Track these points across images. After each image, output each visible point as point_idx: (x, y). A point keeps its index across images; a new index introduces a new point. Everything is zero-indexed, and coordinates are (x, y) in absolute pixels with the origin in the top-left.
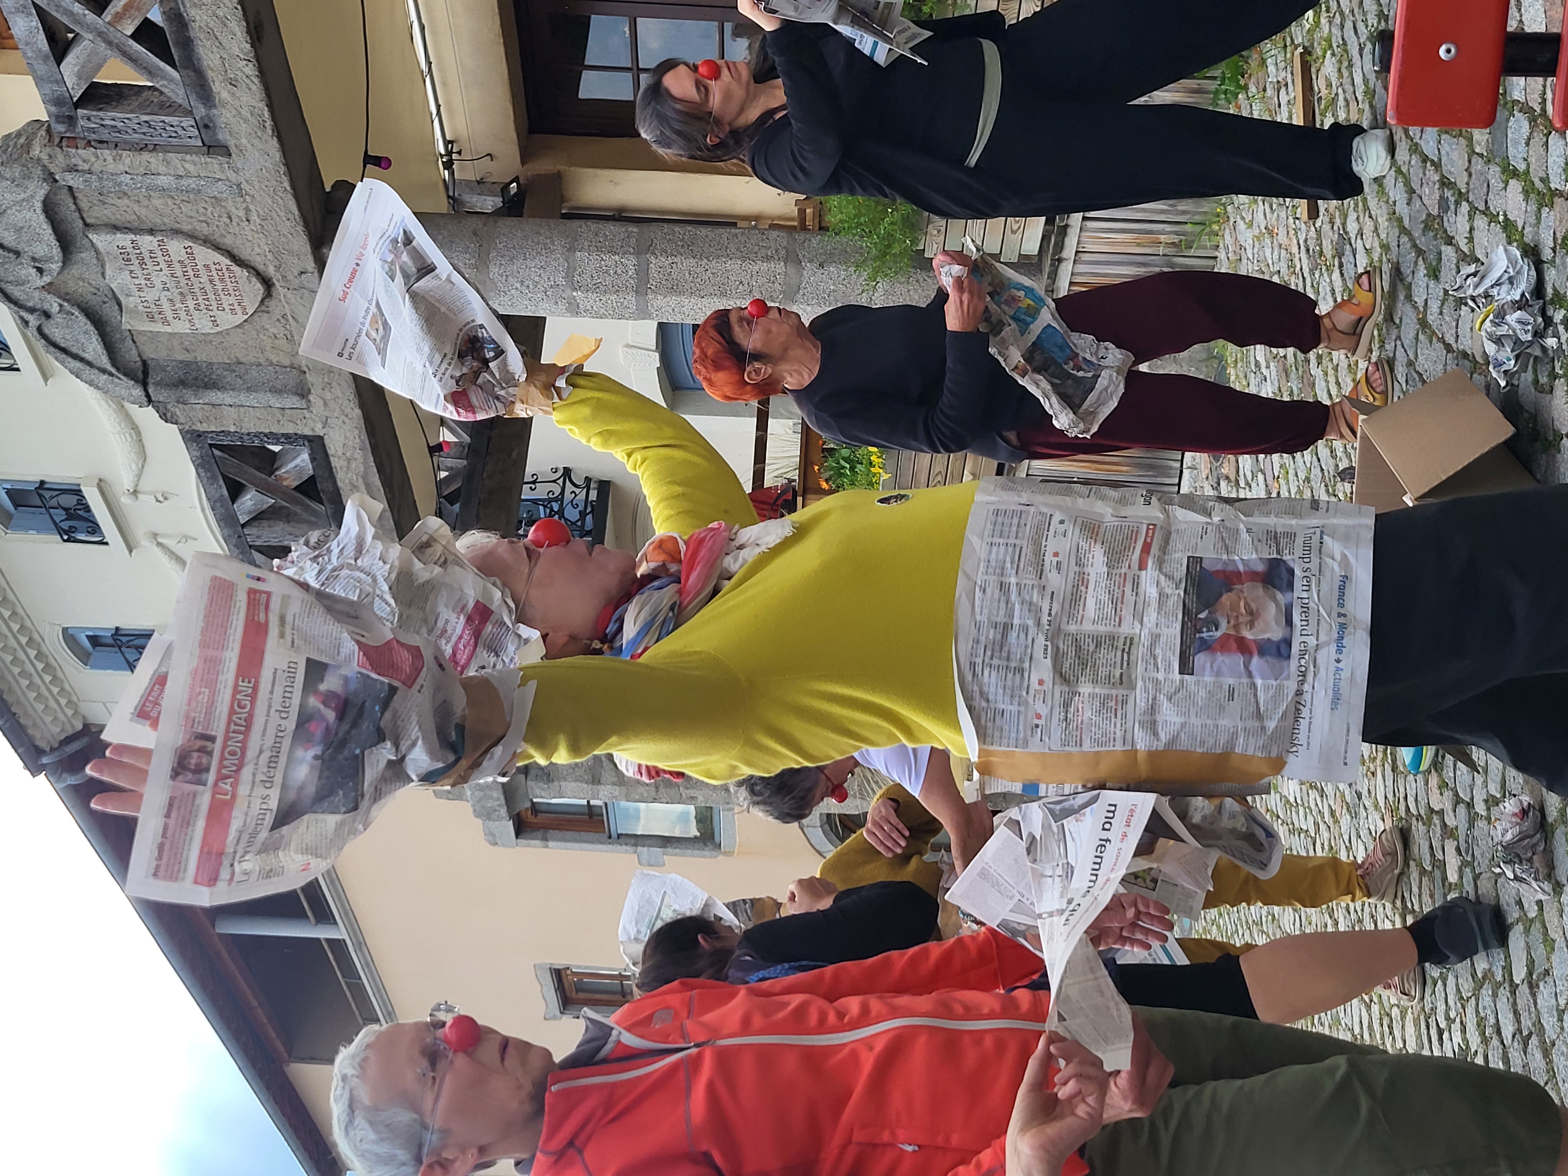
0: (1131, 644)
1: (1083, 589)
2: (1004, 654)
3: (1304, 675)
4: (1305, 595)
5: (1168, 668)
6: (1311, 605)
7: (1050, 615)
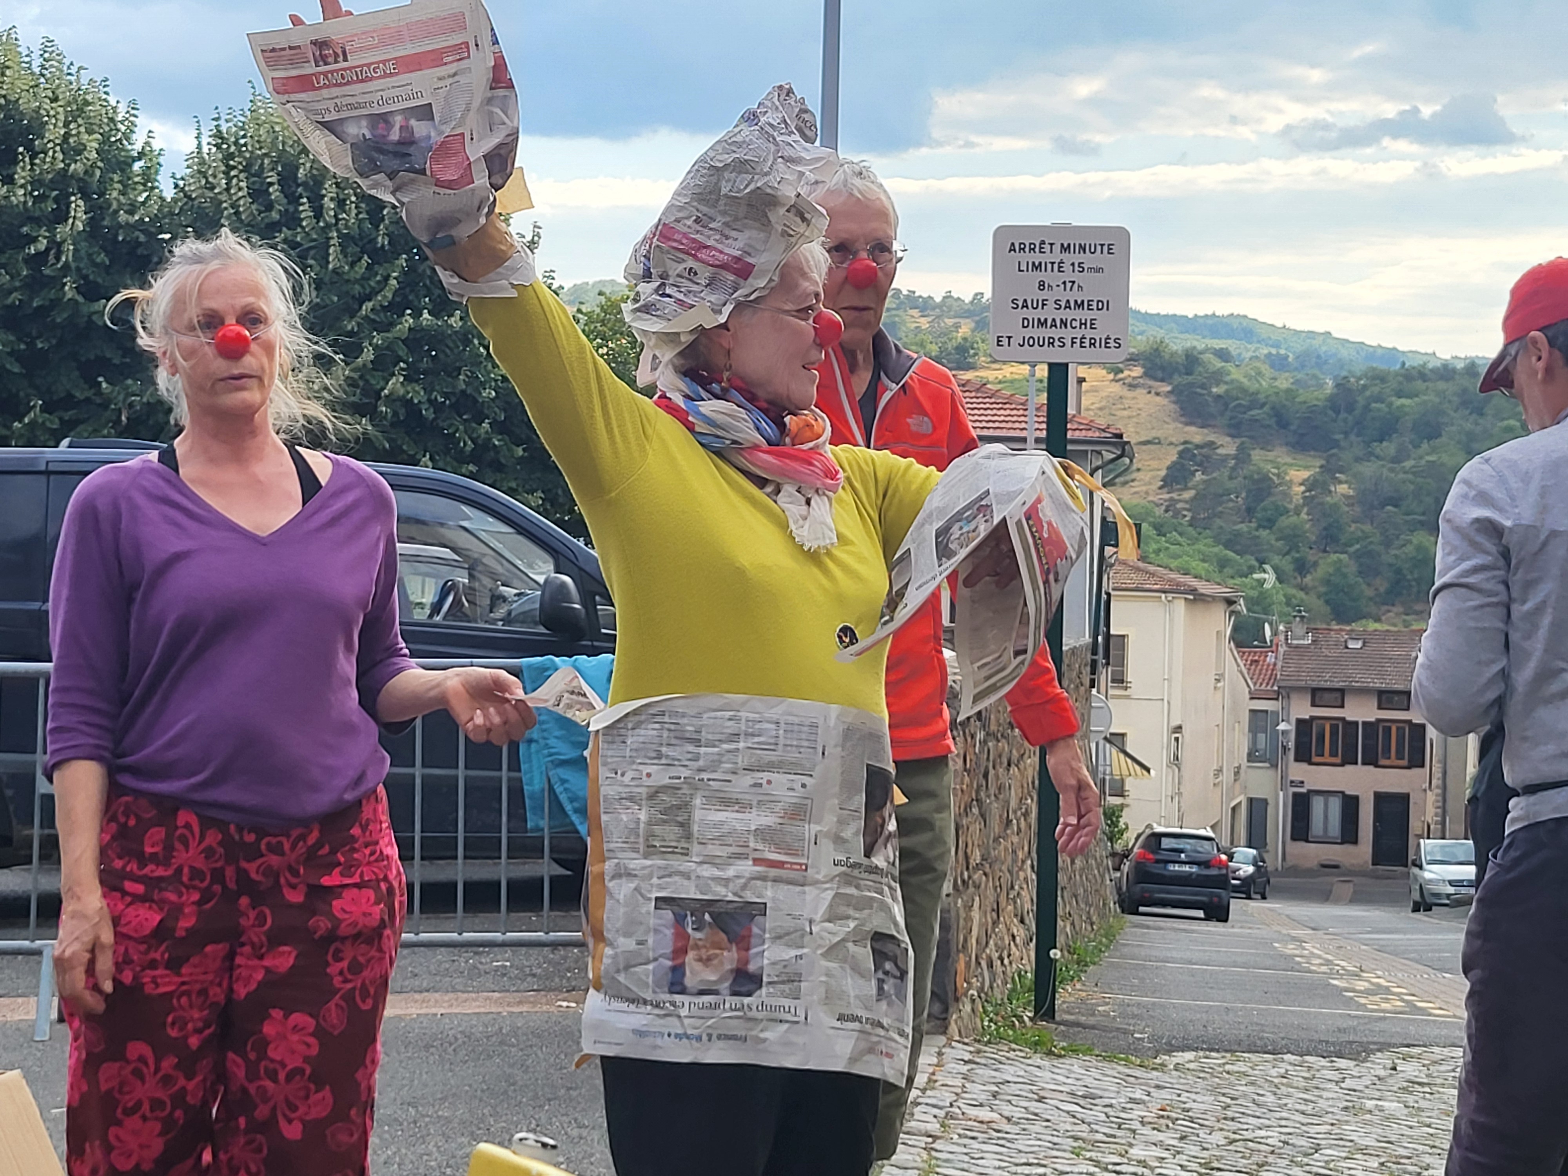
0: (682, 854)
1: (736, 808)
2: (673, 741)
3: (657, 1006)
4: (727, 1006)
5: (661, 888)
6: (718, 1012)
7: (709, 780)
